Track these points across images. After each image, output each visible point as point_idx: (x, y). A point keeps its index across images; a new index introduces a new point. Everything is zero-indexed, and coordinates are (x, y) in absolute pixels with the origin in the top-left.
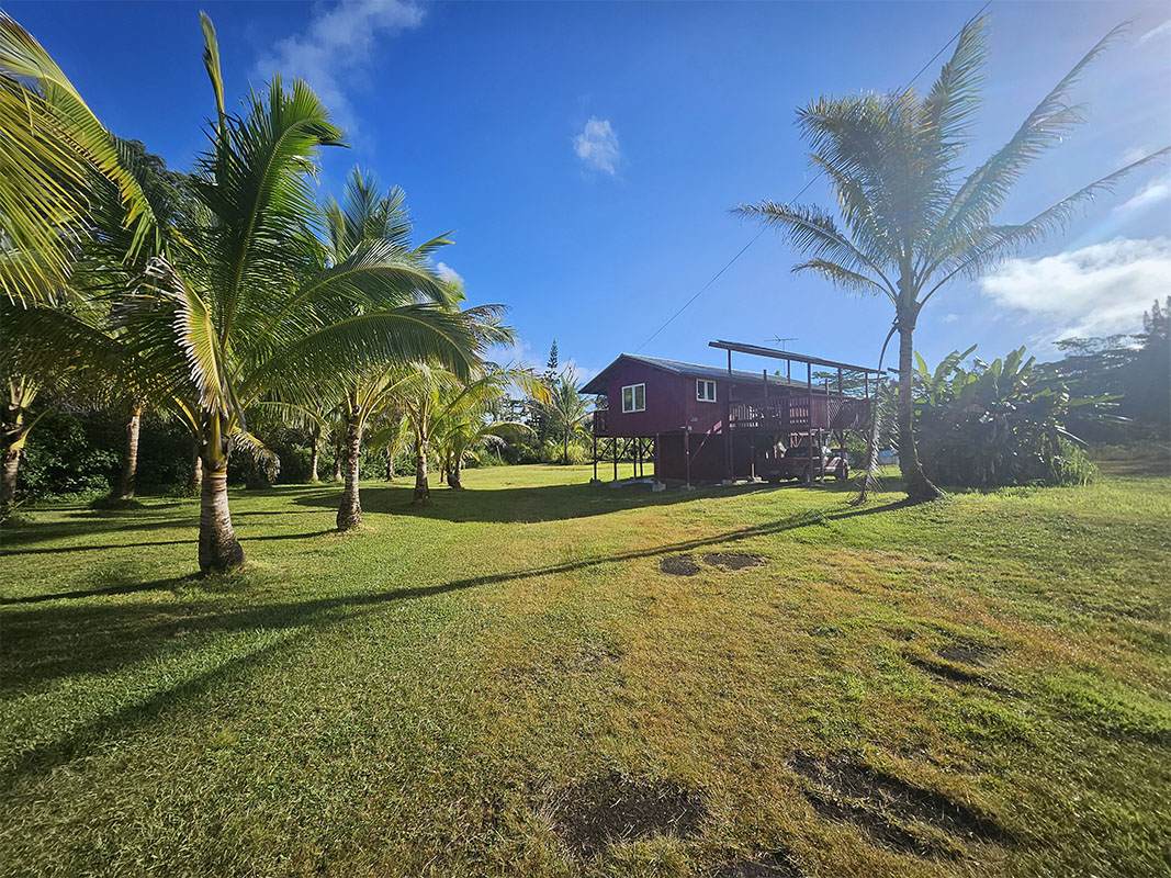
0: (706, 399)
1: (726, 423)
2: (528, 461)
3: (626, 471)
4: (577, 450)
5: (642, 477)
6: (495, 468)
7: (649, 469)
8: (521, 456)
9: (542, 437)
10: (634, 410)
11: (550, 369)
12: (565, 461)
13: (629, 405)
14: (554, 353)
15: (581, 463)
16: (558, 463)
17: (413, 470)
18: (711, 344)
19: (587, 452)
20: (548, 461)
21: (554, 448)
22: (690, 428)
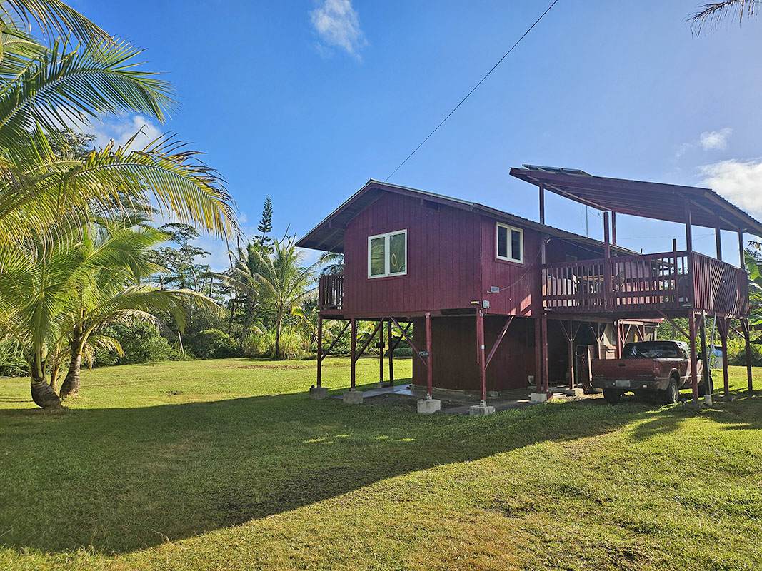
0: (509, 258)
1: (538, 298)
2: (225, 353)
3: (369, 370)
4: (292, 339)
5: (392, 382)
6: (174, 364)
7: (404, 369)
8: (215, 346)
9: (246, 321)
10: (387, 273)
11: (261, 234)
12: (277, 354)
13: (378, 268)
14: (267, 214)
15: (297, 357)
16: (266, 357)
17: (25, 368)
18: (514, 172)
19: (307, 342)
20: (254, 355)
21: (263, 337)
22: (487, 304)
